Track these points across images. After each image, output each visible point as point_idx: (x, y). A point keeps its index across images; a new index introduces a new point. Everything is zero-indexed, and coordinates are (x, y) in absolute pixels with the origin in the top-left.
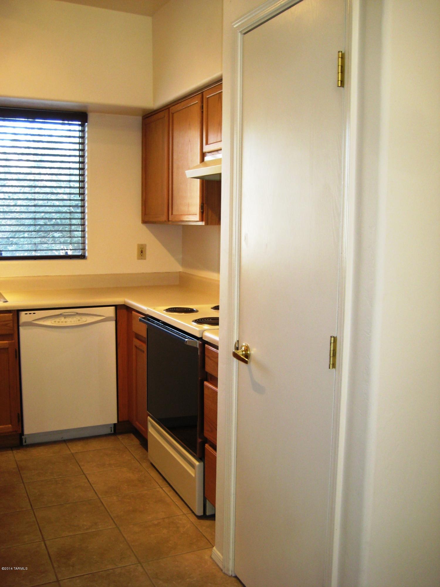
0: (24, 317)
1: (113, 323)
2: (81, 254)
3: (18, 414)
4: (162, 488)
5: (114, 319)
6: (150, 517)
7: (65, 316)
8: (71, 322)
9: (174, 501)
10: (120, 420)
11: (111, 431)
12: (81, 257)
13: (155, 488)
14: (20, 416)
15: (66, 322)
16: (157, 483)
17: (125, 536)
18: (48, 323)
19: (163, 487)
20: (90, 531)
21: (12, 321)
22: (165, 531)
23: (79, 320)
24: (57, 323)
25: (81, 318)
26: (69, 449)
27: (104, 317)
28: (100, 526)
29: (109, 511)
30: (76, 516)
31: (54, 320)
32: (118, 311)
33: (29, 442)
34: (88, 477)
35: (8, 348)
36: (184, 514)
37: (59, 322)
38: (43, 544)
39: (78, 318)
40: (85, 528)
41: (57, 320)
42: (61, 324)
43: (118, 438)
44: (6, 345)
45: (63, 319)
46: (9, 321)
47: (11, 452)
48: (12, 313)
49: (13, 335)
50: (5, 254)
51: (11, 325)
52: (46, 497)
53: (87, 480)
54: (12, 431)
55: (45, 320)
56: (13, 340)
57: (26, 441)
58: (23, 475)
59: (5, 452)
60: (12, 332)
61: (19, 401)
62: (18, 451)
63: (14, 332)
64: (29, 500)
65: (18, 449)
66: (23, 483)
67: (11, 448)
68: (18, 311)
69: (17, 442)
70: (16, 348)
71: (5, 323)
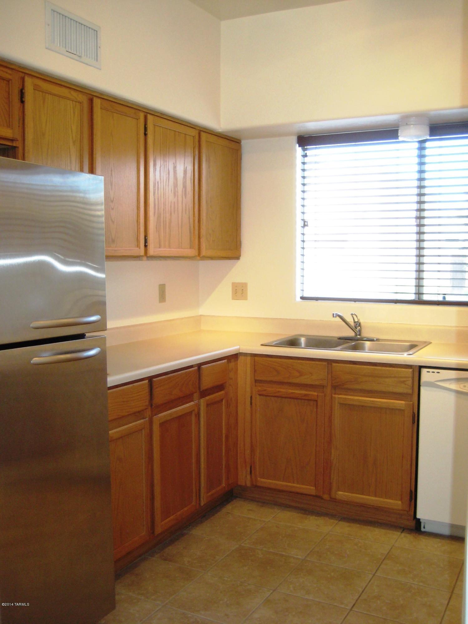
0: (426, 376)
3: (411, 491)
14: (414, 494)
18: (455, 386)
21: (411, 379)
31: (464, 385)
33: (430, 529)
34: (453, 598)
35: (403, 410)
44: (401, 406)
46: (407, 377)
47: (399, 533)
48: (412, 369)
49: (411, 395)
50: (449, 298)
51: (410, 382)
52: (379, 602)
53: (446, 602)
54: (402, 510)
55: (451, 383)
56: (411, 401)
57: (425, 527)
58: (382, 566)
59: (391, 532)
60: (410, 391)
61: (414, 476)
62: (407, 535)
63: (413, 393)
64: (359, 597)
65: (409, 533)
66: (374, 575)
67: (404, 529)
68: (421, 367)
69: (413, 524)
70: (414, 412)
71: (402, 379)
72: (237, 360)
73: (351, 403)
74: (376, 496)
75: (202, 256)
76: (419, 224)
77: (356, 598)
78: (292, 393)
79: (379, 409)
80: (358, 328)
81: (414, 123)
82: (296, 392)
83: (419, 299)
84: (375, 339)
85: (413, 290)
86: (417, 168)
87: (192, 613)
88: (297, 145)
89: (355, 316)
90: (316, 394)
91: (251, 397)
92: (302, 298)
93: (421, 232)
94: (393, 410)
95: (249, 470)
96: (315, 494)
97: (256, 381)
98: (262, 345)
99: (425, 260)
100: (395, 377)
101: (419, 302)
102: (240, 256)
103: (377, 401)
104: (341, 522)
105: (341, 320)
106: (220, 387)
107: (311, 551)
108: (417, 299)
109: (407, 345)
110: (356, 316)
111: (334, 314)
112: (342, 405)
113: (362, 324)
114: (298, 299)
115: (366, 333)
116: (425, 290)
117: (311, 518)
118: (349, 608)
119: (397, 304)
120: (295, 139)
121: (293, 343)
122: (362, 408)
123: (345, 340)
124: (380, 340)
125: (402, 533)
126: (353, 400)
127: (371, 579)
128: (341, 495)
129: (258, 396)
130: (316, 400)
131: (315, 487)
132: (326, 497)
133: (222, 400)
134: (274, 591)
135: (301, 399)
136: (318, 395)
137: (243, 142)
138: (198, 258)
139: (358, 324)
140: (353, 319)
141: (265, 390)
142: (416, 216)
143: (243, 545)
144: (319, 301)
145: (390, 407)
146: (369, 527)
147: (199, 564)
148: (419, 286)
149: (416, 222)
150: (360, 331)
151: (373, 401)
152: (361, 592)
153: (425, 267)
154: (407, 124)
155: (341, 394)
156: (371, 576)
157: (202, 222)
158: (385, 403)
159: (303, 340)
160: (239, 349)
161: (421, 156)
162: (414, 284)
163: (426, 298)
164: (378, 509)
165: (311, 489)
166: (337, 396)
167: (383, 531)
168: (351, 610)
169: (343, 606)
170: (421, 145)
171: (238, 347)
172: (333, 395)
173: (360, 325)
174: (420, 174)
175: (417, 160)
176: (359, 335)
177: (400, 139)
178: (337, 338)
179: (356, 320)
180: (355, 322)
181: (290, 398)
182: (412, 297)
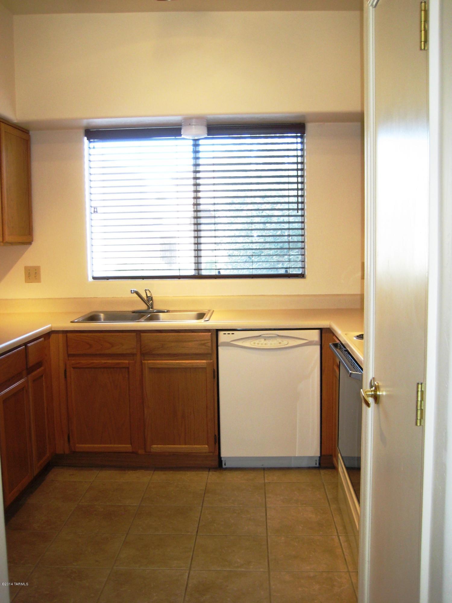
0: (223, 337)
1: (318, 348)
2: (301, 273)
3: (215, 435)
4: (338, 537)
5: (319, 343)
6: (308, 568)
7: (265, 338)
8: (271, 344)
9: (345, 553)
10: (323, 453)
11: (316, 464)
12: (299, 276)
13: (332, 535)
14: (217, 437)
15: (266, 344)
16: (337, 530)
17: (272, 583)
18: (247, 344)
19: (341, 536)
20: (239, 569)
21: (210, 341)
22: (317, 587)
23: (280, 343)
24: (256, 345)
25: (283, 341)
26: (264, 477)
27: (307, 341)
28: (251, 567)
29: (269, 552)
30: (234, 551)
31: (254, 342)
32: (323, 335)
33: (228, 465)
34: (268, 510)
35: (206, 368)
36: (348, 572)
37: (258, 344)
38: (187, 574)
39: (279, 340)
40: (236, 565)
41: (257, 341)
42: (260, 346)
43: (320, 473)
44: (203, 364)
45: (262, 341)
46: (206, 340)
47: (207, 472)
48: (210, 332)
49: (211, 354)
50: (223, 273)
51: (209, 344)
52: (215, 525)
53: (265, 514)
54: (209, 452)
55: (244, 341)
56: (211, 360)
57: (226, 464)
58: (205, 499)
59: (201, 472)
60: (210, 352)
61: (216, 422)
62: (214, 473)
63: (212, 352)
64: (199, 525)
65: (215, 471)
66: (202, 506)
67: (209, 469)
68: (218, 331)
69: (216, 463)
70: (214, 368)
71: (203, 342)
72: (50, 338)
73: (159, 366)
74: (185, 444)
75: (5, 242)
76: (196, 209)
77: (197, 525)
78: (105, 363)
79: (186, 369)
80: (150, 302)
81: (195, 124)
82: (108, 361)
83: (198, 274)
84: (166, 311)
85: (193, 266)
86: (192, 162)
87: (66, 567)
88: (86, 138)
89: (148, 292)
90: (127, 362)
91: (65, 371)
92: (94, 278)
93: (198, 217)
94: (195, 369)
95: (66, 438)
96: (131, 451)
97: (69, 355)
98: (71, 322)
99: (202, 240)
100: (197, 341)
101: (199, 277)
102: (33, 241)
103: (183, 363)
104: (156, 472)
105: (137, 296)
106: (39, 365)
107: (142, 498)
108: (197, 275)
109: (194, 314)
110: (150, 292)
111: (132, 291)
112: (151, 369)
113: (154, 298)
114: (90, 279)
115: (157, 306)
116: (203, 266)
117: (129, 472)
118: (195, 533)
119: (181, 279)
120: (82, 132)
121: (93, 318)
122: (170, 370)
123: (139, 314)
124: (170, 312)
125: (209, 472)
126: (161, 364)
127: (201, 510)
128: (156, 448)
129: (72, 369)
130: (127, 367)
131: (131, 445)
132: (141, 452)
133: (42, 376)
134: (127, 534)
135: (113, 368)
136: (129, 363)
137: (31, 133)
138: (2, 244)
139: (150, 299)
140: (146, 294)
141: (79, 363)
142: (194, 203)
143: (80, 504)
144: (109, 280)
145: (194, 367)
146: (181, 472)
147: (50, 527)
148: (198, 263)
149: (194, 208)
150: (152, 304)
151: (178, 363)
152: (198, 520)
153: (203, 247)
154: (190, 124)
155: (150, 360)
156: (200, 508)
157: (4, 209)
158: (189, 363)
159: (102, 316)
160: (51, 328)
161: (196, 152)
162: (193, 262)
163: (204, 273)
164: (187, 455)
165: (127, 447)
166: (146, 362)
167: (194, 473)
168: (197, 535)
169: (189, 534)
170: (196, 142)
171: (49, 326)
172: (143, 362)
173: (152, 299)
174: (196, 167)
175: (192, 155)
176: (152, 308)
177: (183, 137)
178: (131, 312)
179: (149, 295)
180: (147, 297)
181: (104, 368)
182: (192, 273)
